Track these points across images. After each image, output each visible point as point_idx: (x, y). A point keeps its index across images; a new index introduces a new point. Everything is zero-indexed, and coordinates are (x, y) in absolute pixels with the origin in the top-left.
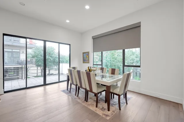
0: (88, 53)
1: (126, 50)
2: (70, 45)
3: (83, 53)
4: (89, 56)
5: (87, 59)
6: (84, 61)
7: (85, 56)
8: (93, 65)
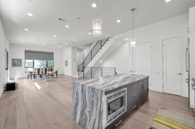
0: (21, 59)
1: (48, 61)
3: (12, 59)
4: (21, 62)
5: (19, 64)
6: (14, 65)
7: (16, 62)
8: (25, 67)
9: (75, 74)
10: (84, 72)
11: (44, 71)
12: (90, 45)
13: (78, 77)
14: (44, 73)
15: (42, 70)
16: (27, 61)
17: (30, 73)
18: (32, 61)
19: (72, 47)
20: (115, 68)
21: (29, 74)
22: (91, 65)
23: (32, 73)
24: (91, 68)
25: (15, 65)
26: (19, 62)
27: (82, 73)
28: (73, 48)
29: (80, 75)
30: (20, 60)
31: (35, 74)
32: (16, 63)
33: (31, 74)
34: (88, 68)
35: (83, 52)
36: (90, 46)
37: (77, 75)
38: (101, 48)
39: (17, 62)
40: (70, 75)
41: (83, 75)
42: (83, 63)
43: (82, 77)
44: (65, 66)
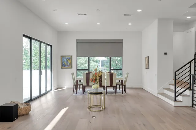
0: (71, 56)
2: (51, 46)
3: (61, 56)
4: (72, 61)
5: (69, 64)
6: (63, 66)
7: (66, 61)
8: (77, 70)
9: (166, 92)
10: (193, 90)
19: (159, 20)
25: (64, 66)
26: (68, 60)
27: (188, 92)
28: (162, 21)
30: (70, 58)
32: (66, 63)
40: (155, 93)
41: (193, 100)
42: (190, 62)
43: (187, 107)
44: (146, 69)
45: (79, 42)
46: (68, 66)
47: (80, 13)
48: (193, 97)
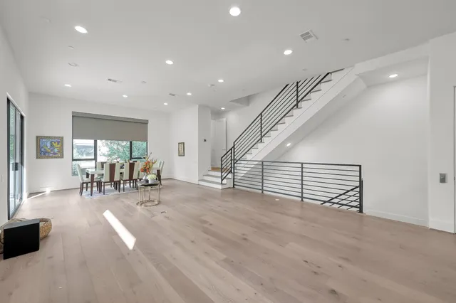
0: (62, 138)
2: (22, 117)
3: (37, 137)
4: (62, 145)
5: (56, 150)
6: (41, 153)
7: (49, 145)
8: (73, 160)
9: (206, 178)
10: (234, 173)
11: (126, 171)
12: (247, 100)
13: (220, 187)
14: (126, 176)
15: (122, 168)
16: (78, 142)
17: (88, 177)
18: (91, 142)
19: (200, 106)
20: (360, 166)
21: (86, 180)
22: (259, 153)
23: (93, 176)
24: (263, 162)
25: (44, 154)
26: (55, 145)
27: (230, 176)
29: (224, 181)
30: (60, 140)
31: (103, 180)
32: (49, 148)
33: (89, 180)
34: (249, 162)
35: (225, 119)
36: (248, 105)
37: (217, 183)
38: (297, 105)
39: (52, 145)
40: (196, 181)
41: (234, 181)
42: (231, 149)
43: (229, 188)
44: (179, 156)
45: (76, 116)
46: (55, 154)
47: (110, 78)
48: (234, 179)
